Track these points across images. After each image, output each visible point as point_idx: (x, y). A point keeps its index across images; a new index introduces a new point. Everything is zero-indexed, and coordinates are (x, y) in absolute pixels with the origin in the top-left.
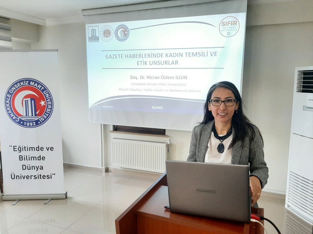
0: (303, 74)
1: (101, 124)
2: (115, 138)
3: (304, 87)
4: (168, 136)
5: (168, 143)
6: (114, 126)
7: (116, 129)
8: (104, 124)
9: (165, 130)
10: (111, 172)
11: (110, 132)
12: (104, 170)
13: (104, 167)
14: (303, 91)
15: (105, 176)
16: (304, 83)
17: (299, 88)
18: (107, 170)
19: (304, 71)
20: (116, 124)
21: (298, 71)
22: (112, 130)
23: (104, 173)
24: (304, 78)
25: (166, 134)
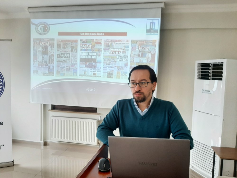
0: (201, 66)
1: (41, 104)
2: (53, 116)
3: (202, 75)
4: (99, 114)
5: (99, 119)
6: (52, 106)
7: (54, 108)
8: (43, 104)
9: (96, 108)
10: (48, 145)
11: (49, 110)
12: (43, 144)
13: (43, 141)
14: (202, 79)
15: (43, 149)
16: (202, 72)
17: (199, 76)
18: (45, 144)
19: (202, 64)
20: (54, 104)
21: (198, 64)
22: (51, 109)
23: (43, 147)
24: (202, 69)
25: (98, 111)
